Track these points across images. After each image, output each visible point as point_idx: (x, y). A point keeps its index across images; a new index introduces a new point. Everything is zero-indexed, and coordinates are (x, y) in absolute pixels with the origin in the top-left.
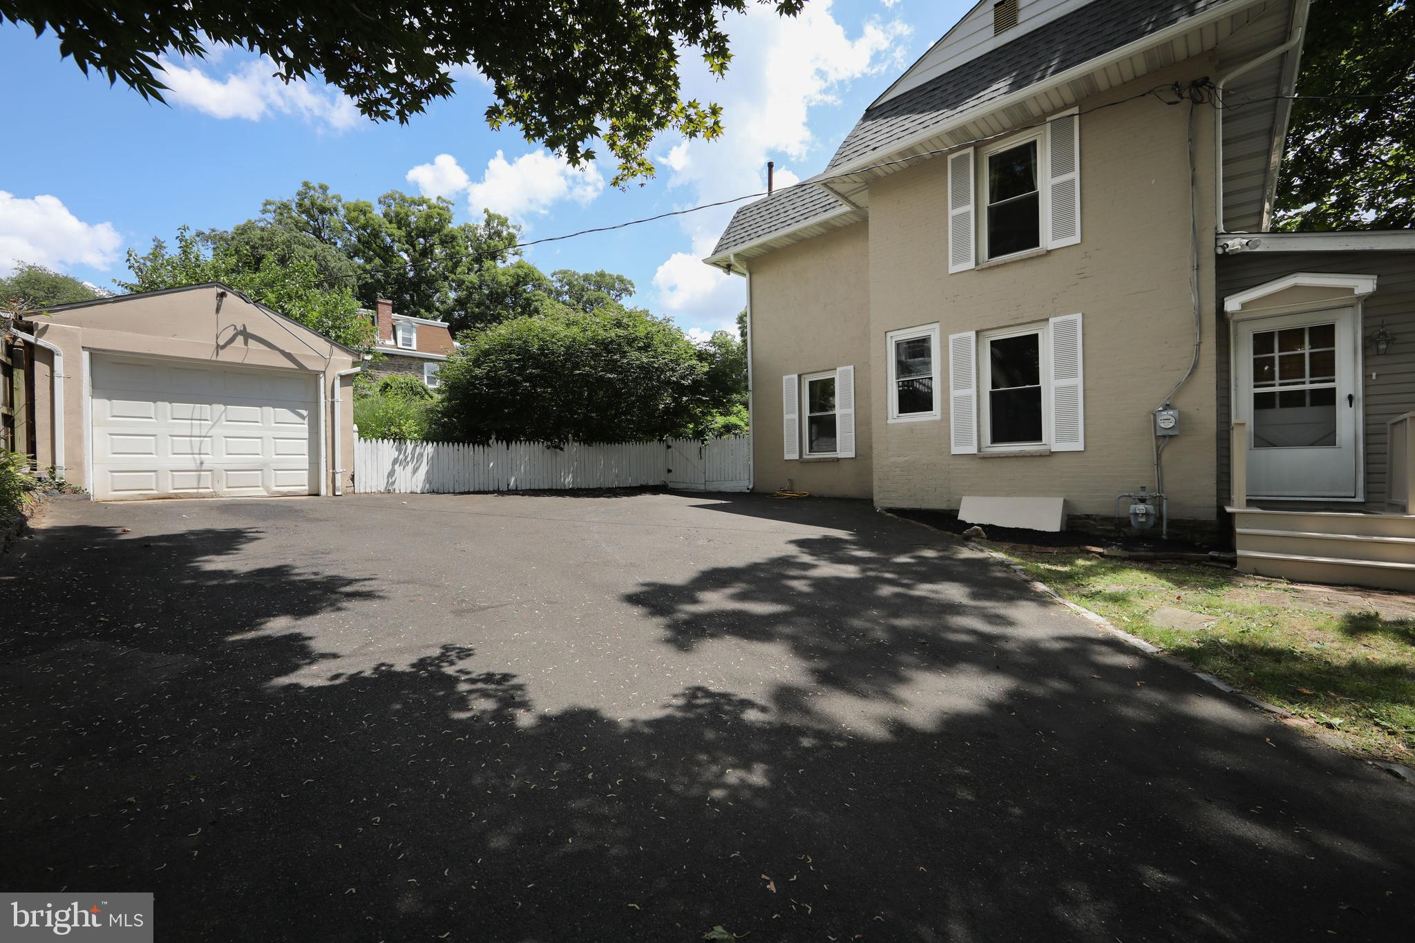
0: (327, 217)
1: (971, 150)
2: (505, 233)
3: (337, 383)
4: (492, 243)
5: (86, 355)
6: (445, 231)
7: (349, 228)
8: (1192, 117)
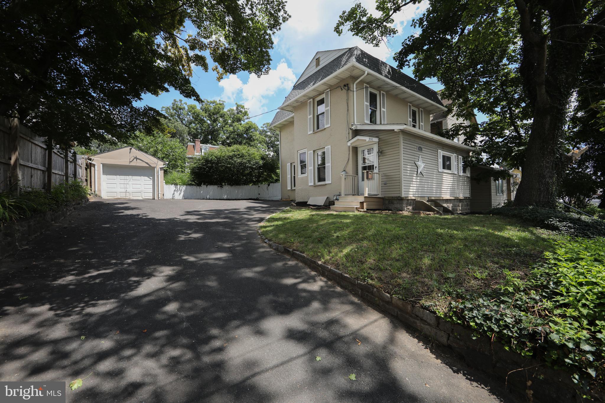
0: (182, 111)
1: (312, 100)
2: (244, 111)
3: (159, 170)
4: (238, 115)
5: (101, 165)
6: (221, 113)
7: (190, 114)
8: (348, 94)
